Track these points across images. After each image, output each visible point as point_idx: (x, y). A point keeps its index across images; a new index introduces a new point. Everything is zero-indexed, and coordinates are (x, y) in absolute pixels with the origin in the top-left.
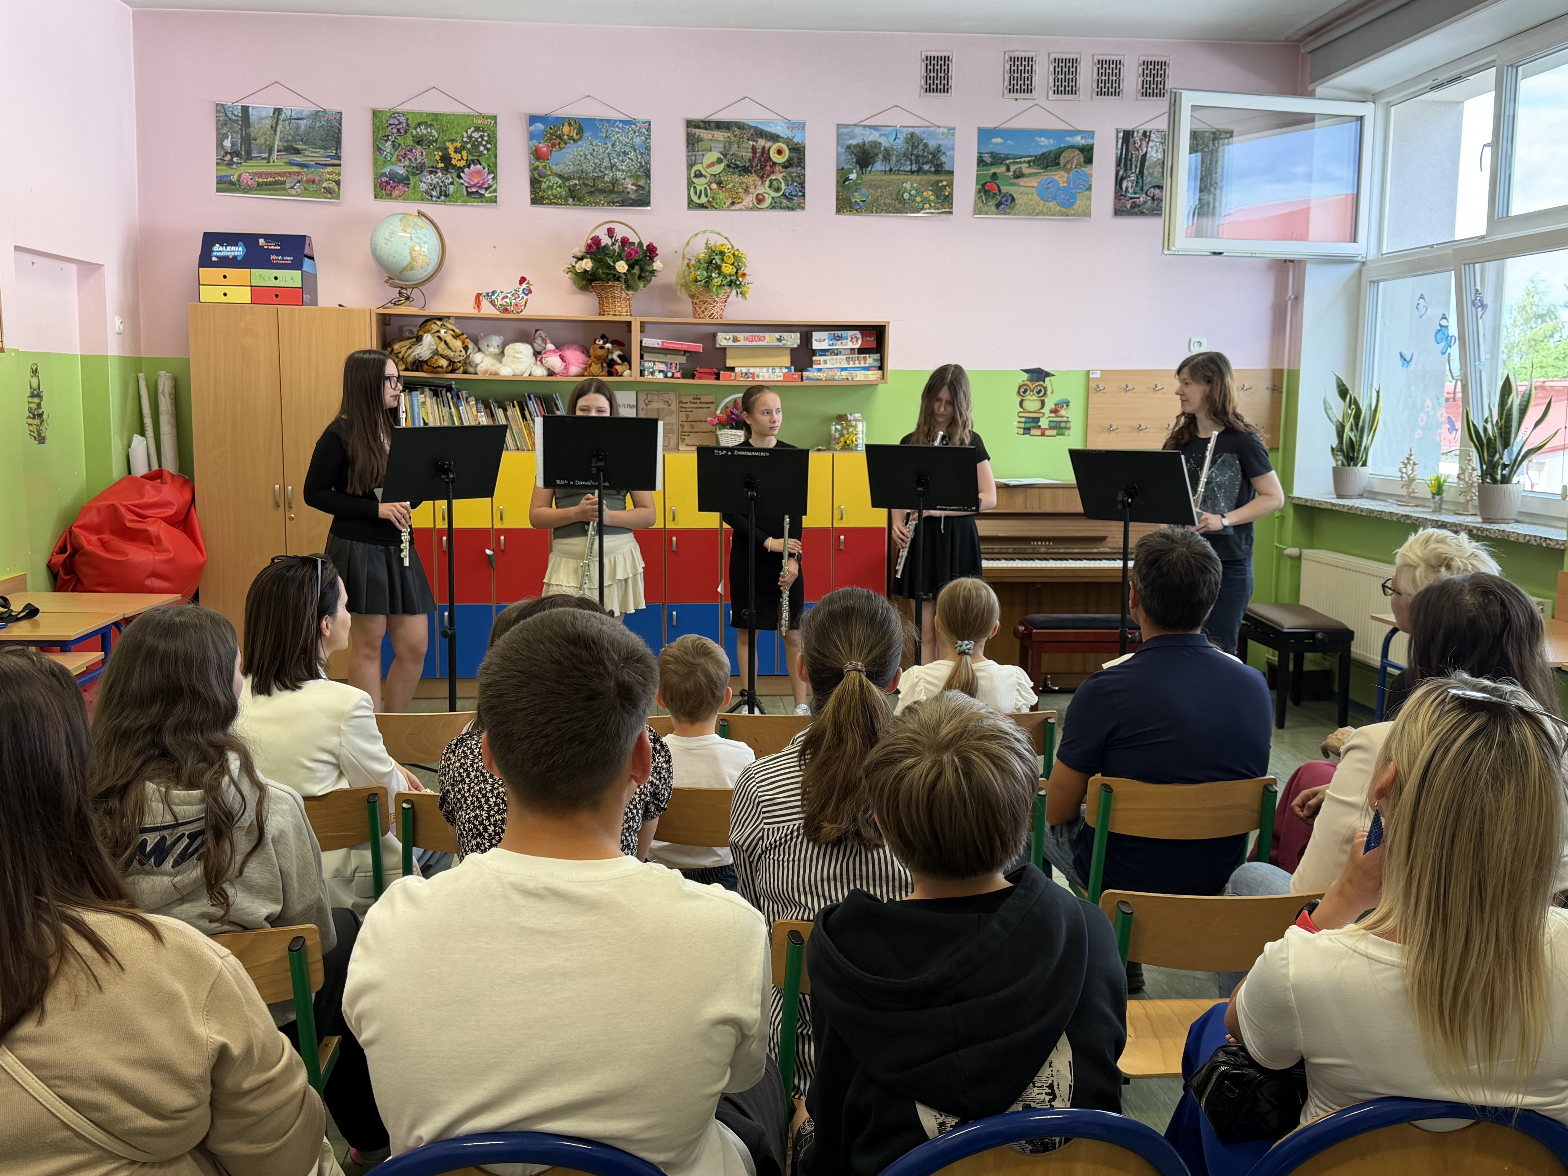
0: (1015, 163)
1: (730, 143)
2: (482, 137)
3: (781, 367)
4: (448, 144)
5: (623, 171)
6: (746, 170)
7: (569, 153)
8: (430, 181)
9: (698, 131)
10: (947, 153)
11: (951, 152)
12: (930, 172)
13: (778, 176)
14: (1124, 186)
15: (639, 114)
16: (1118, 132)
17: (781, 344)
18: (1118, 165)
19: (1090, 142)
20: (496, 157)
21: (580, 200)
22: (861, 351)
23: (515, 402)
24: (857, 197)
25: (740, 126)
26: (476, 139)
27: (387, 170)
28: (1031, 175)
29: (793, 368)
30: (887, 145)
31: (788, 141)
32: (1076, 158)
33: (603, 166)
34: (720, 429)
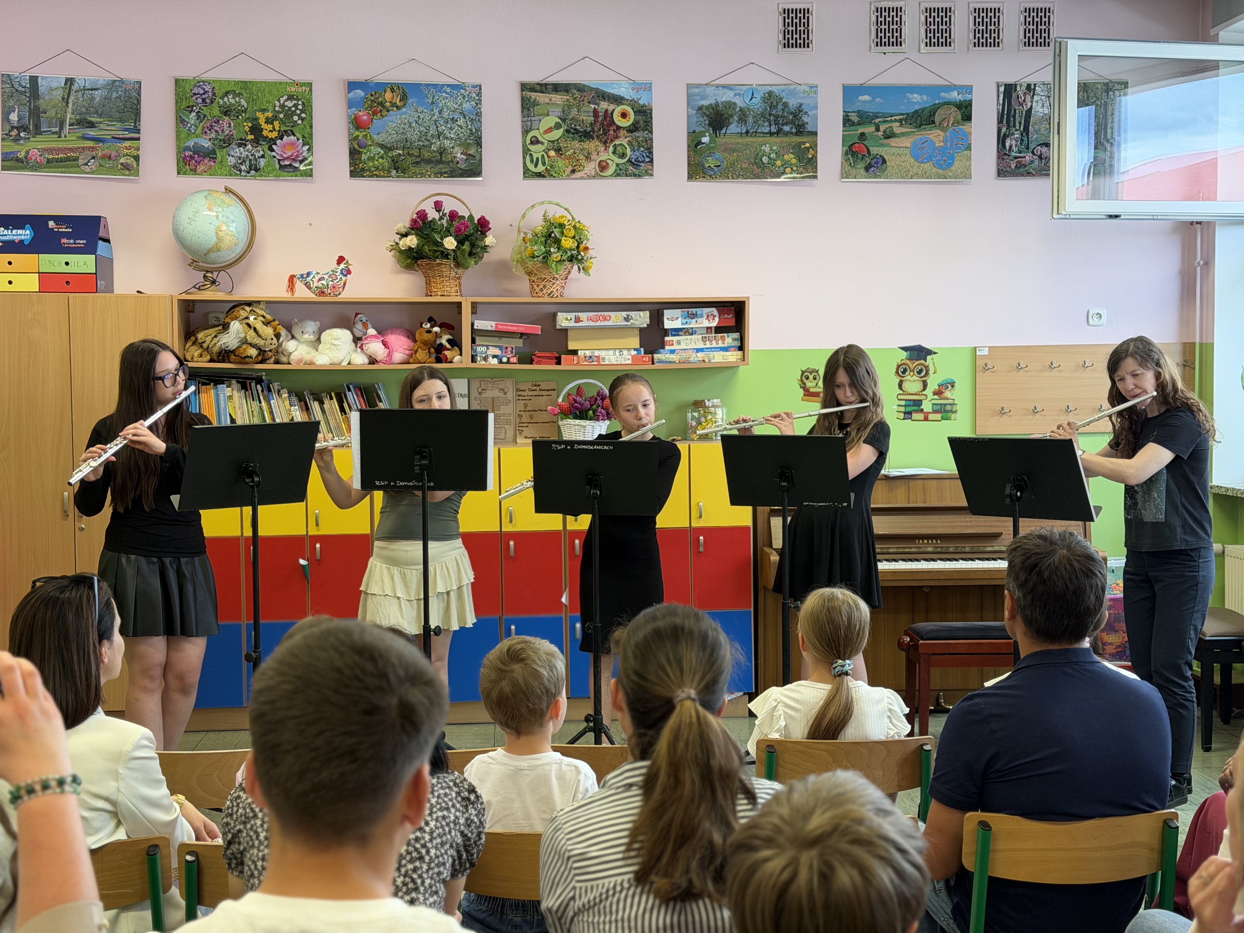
0: (885, 121)
1: (570, 107)
2: (295, 106)
3: (629, 349)
4: (259, 114)
5: (452, 139)
6: (587, 135)
7: (393, 121)
8: (238, 154)
9: (533, 95)
10: (809, 113)
11: (814, 111)
12: (792, 133)
13: (623, 141)
14: (1007, 145)
15: (468, 78)
16: (998, 86)
17: (629, 323)
18: (1000, 121)
19: (968, 97)
20: (311, 127)
21: (404, 171)
22: (719, 330)
23: (333, 394)
24: (711, 162)
25: (581, 88)
26: (290, 107)
27: (191, 143)
28: (903, 134)
29: (642, 349)
30: (743, 105)
31: (633, 104)
32: (954, 114)
33: (429, 135)
34: (562, 419)
